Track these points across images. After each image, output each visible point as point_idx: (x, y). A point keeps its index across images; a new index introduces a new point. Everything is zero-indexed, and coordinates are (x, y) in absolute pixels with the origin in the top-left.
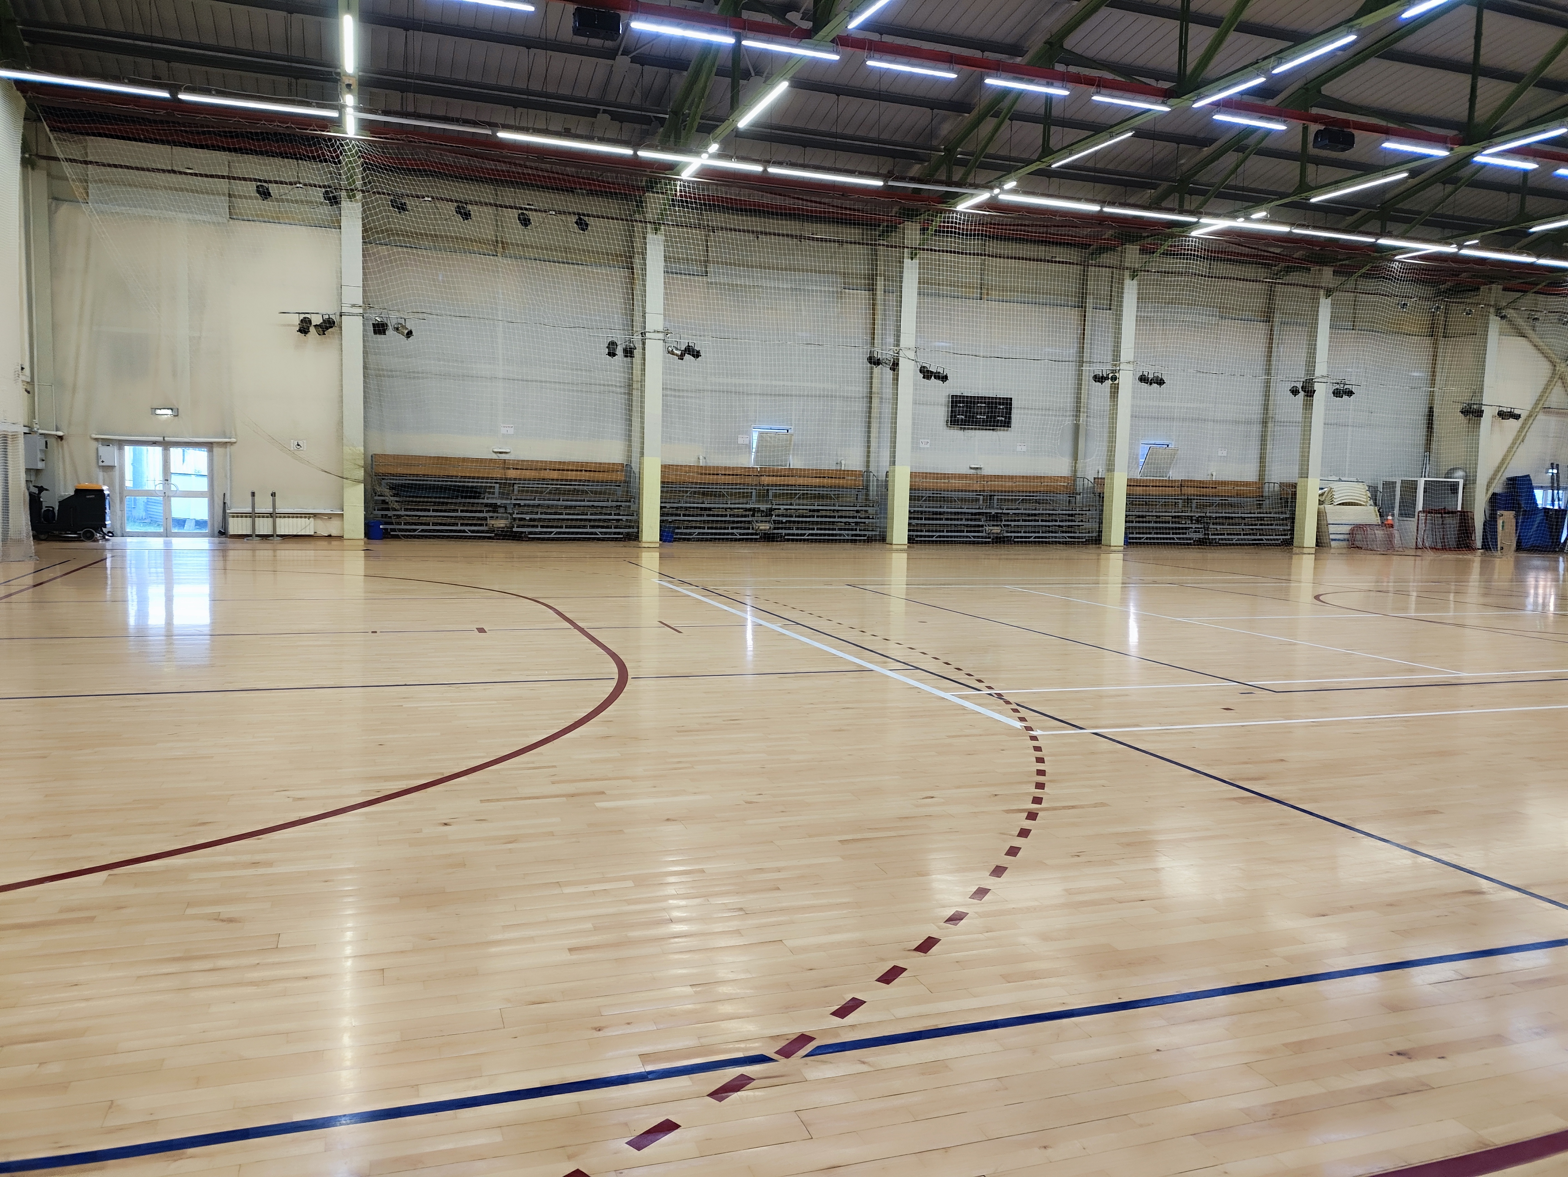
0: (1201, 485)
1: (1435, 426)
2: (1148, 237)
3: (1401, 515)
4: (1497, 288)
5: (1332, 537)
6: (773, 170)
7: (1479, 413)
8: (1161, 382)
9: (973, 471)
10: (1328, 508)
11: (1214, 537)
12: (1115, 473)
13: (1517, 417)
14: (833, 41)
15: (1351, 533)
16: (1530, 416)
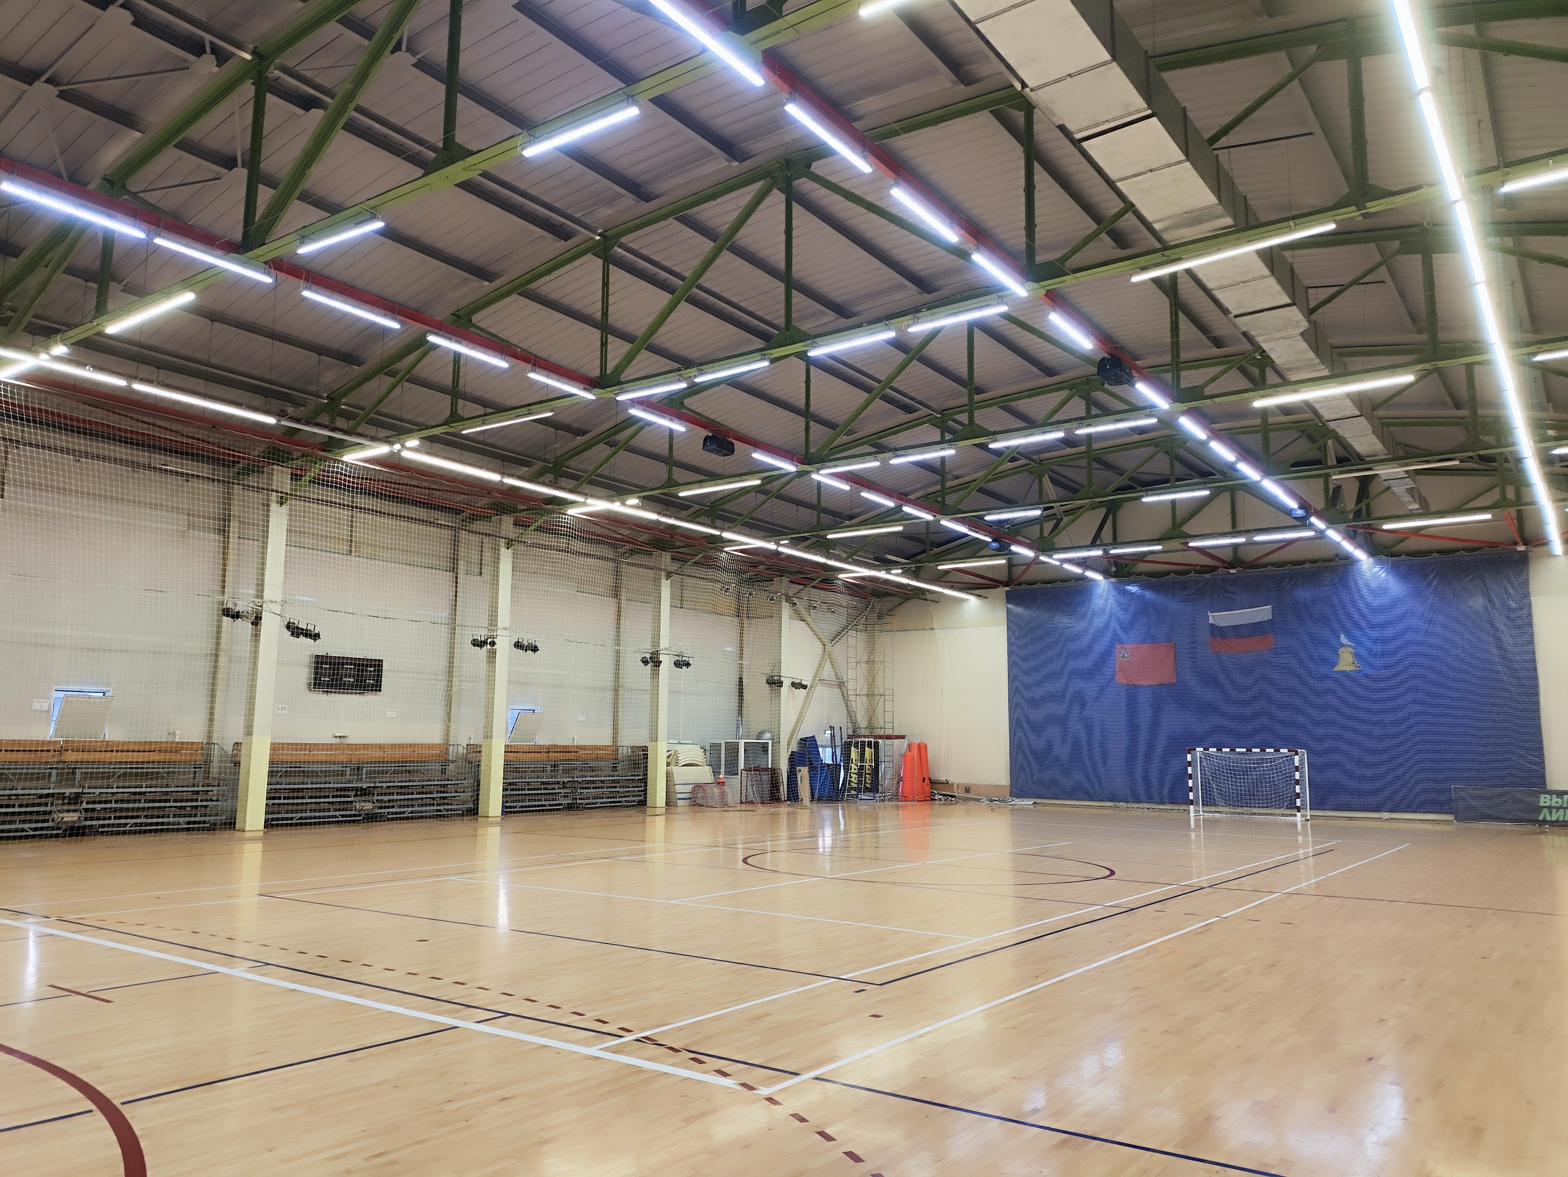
0: (566, 750)
1: (744, 695)
2: (524, 510)
3: (726, 773)
4: (785, 580)
5: (679, 796)
6: (138, 387)
7: (780, 684)
8: (535, 649)
9: (338, 741)
10: (675, 769)
11: (581, 801)
12: (494, 740)
13: (805, 687)
14: (266, 263)
15: (693, 792)
16: (811, 686)
